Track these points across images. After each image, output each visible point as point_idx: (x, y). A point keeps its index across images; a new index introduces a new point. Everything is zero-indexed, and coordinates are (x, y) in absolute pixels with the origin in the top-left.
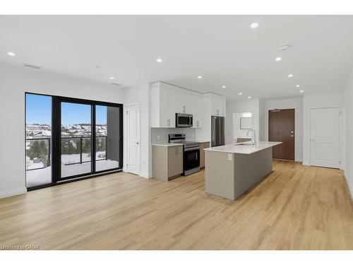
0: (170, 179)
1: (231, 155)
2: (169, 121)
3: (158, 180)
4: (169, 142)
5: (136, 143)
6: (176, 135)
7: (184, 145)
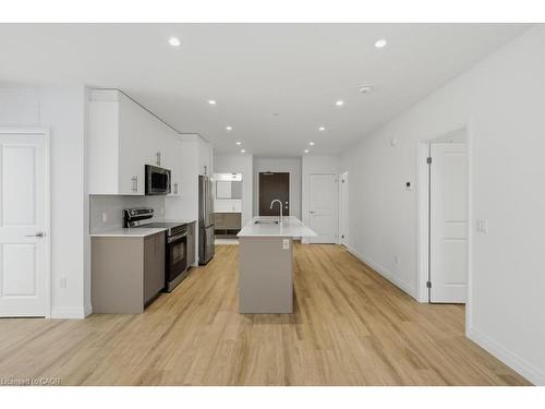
0: (147, 306)
1: (288, 241)
2: (135, 179)
3: (114, 314)
4: (126, 226)
5: (35, 233)
6: (140, 212)
7: (166, 232)
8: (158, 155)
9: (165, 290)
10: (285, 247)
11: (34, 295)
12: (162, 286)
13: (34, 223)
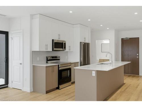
1: (94, 72)
4: (47, 63)
5: (20, 63)
6: (53, 57)
7: (58, 65)
8: (59, 35)
9: (58, 88)
10: (93, 75)
11: (19, 82)
12: (57, 86)
13: (20, 60)
